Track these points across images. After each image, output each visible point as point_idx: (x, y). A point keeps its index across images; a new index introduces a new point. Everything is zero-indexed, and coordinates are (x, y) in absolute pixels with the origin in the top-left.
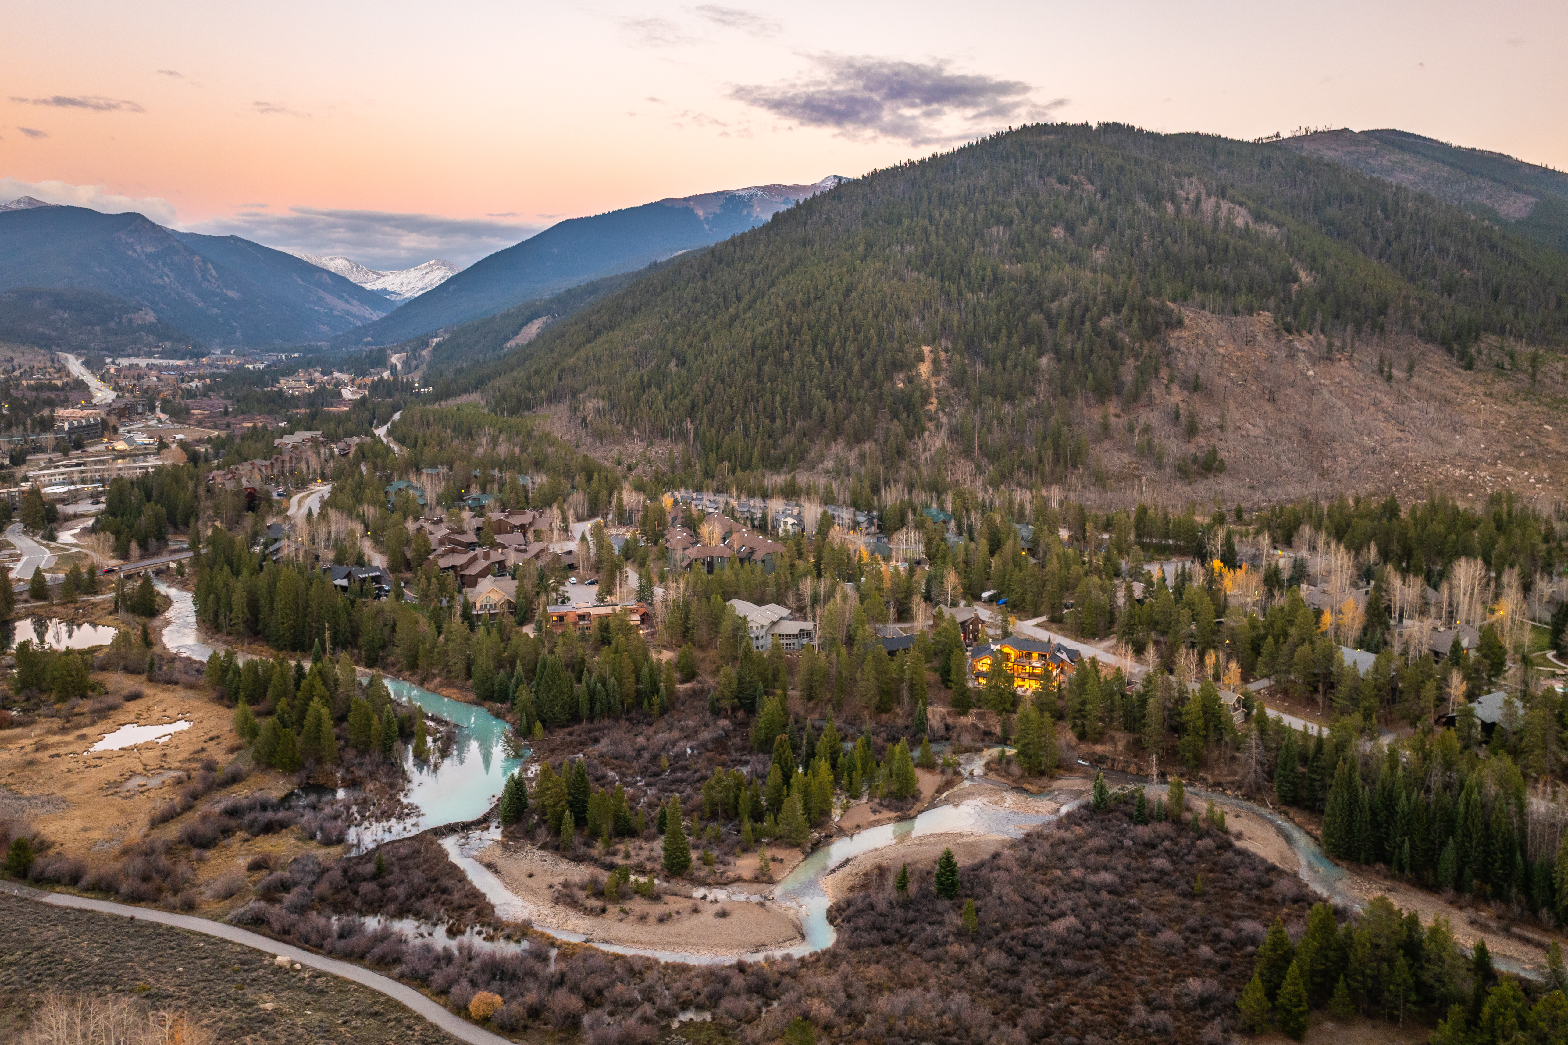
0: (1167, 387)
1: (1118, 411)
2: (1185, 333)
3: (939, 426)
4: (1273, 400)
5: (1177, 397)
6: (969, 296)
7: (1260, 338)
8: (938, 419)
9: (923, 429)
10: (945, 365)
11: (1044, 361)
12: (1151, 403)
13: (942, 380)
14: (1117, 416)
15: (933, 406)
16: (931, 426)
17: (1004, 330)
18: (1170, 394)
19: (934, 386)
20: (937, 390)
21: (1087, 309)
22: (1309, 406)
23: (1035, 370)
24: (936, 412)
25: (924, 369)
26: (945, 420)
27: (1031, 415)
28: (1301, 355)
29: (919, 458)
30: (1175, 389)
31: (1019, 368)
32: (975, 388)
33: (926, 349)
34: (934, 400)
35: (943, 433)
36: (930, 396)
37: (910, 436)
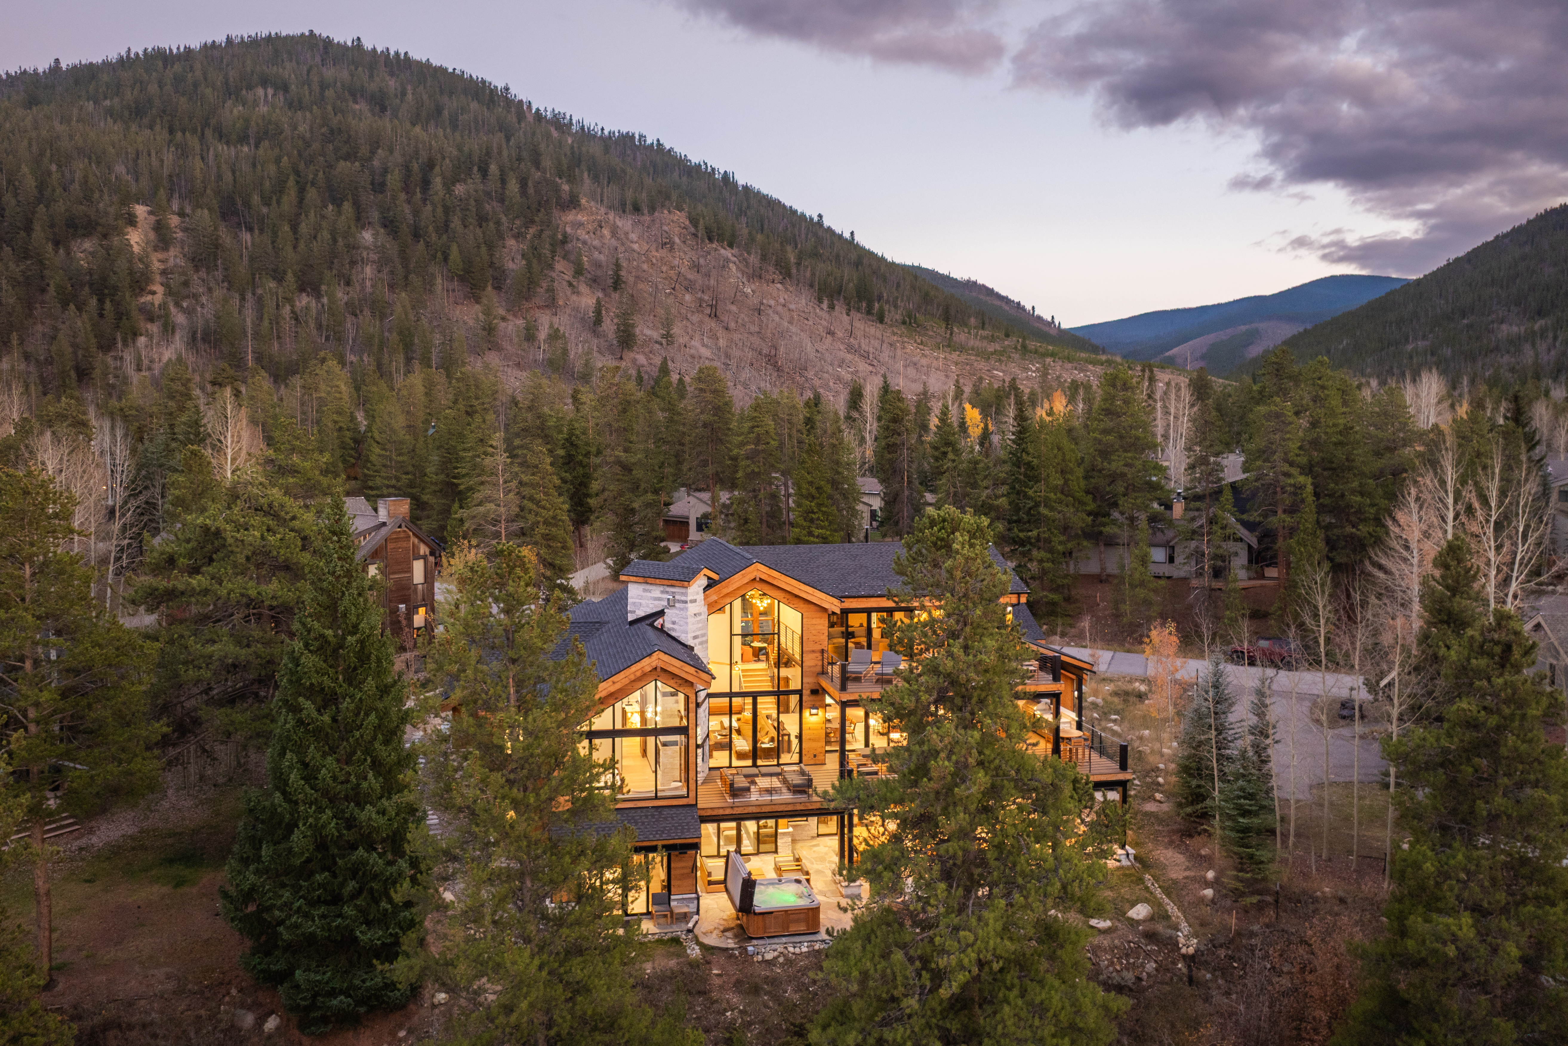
0: (570, 284)
1: (502, 312)
2: (581, 218)
3: (169, 329)
4: (714, 316)
5: (587, 300)
6: (221, 148)
7: (677, 240)
8: (167, 315)
9: (135, 334)
10: (179, 235)
11: (367, 236)
12: (551, 304)
13: (174, 257)
14: (503, 319)
15: (157, 295)
16: (154, 328)
17: (291, 183)
18: (578, 293)
19: (156, 266)
20: (164, 272)
21: (431, 165)
22: (760, 326)
23: (353, 247)
24: (164, 306)
25: (135, 238)
26: (180, 319)
27: (353, 309)
28: (733, 267)
29: (126, 381)
30: (583, 288)
31: (326, 234)
32: (243, 268)
33: (141, 210)
34: (159, 289)
35: (179, 342)
36: (149, 280)
37: (107, 346)
